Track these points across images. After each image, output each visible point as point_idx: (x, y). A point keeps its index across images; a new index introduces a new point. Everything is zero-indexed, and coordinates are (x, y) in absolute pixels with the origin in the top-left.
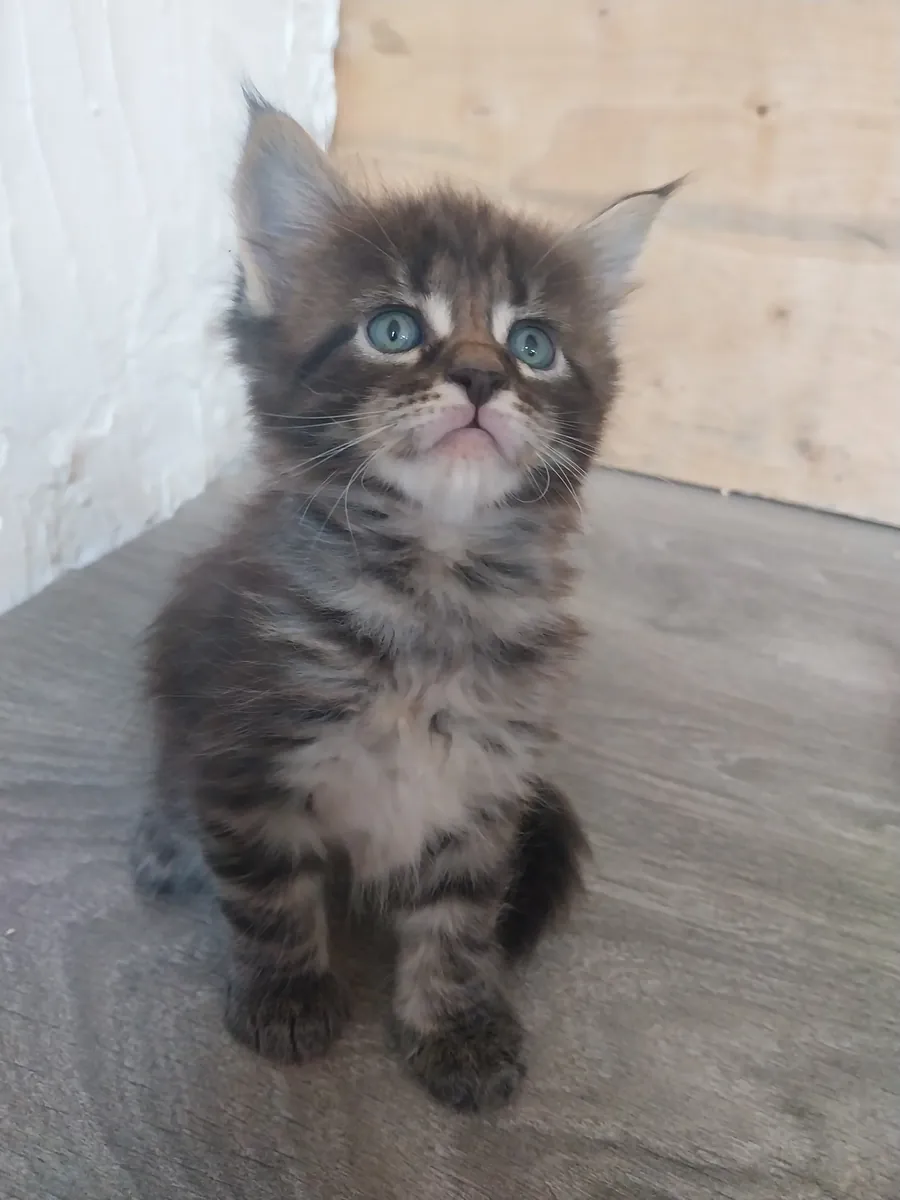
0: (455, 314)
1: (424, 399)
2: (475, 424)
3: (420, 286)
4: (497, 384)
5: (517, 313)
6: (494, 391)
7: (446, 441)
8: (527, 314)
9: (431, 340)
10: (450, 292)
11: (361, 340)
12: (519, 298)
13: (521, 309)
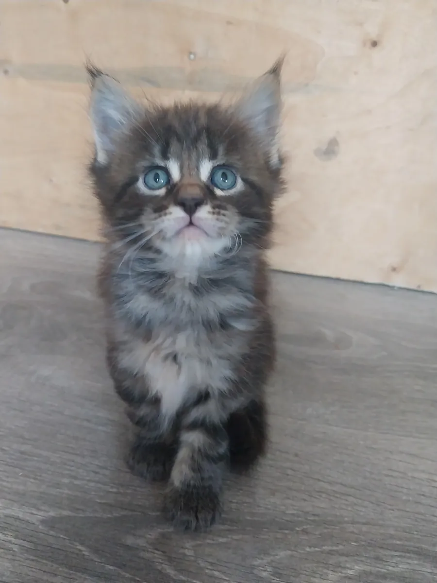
0: (181, 169)
1: (165, 214)
2: (191, 224)
3: (165, 156)
4: (198, 204)
5: (213, 163)
6: (198, 208)
7: (179, 233)
8: (218, 163)
9: (171, 183)
10: (179, 158)
11: (140, 184)
12: (213, 156)
13: (215, 161)
